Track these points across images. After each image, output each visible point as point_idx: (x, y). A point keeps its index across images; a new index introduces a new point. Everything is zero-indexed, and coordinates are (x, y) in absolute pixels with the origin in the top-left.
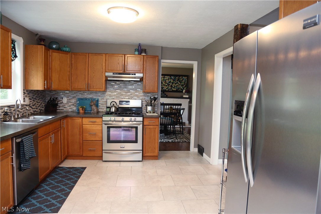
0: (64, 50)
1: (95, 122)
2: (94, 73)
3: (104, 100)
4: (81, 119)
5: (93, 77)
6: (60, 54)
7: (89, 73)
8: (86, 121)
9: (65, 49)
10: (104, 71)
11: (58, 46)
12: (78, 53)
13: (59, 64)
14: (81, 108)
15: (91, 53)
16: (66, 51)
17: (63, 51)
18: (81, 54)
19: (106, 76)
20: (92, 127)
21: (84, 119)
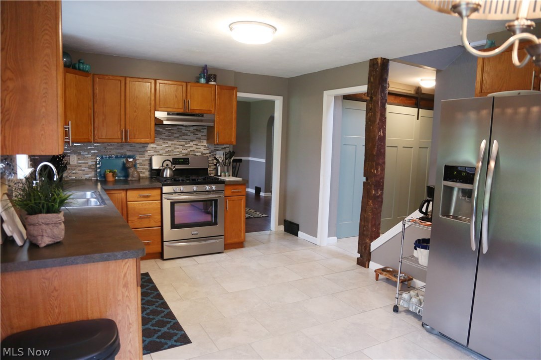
0: (81, 68)
1: (148, 197)
2: (135, 112)
3: (144, 158)
4: (125, 192)
5: (135, 119)
6: (77, 76)
7: (127, 112)
8: (132, 195)
9: (83, 67)
10: (153, 108)
11: (69, 60)
12: (107, 75)
13: (76, 95)
14: (111, 174)
15: (129, 77)
16: (83, 71)
17: (79, 69)
18: (111, 77)
19: (155, 117)
20: (144, 205)
21: (129, 193)
